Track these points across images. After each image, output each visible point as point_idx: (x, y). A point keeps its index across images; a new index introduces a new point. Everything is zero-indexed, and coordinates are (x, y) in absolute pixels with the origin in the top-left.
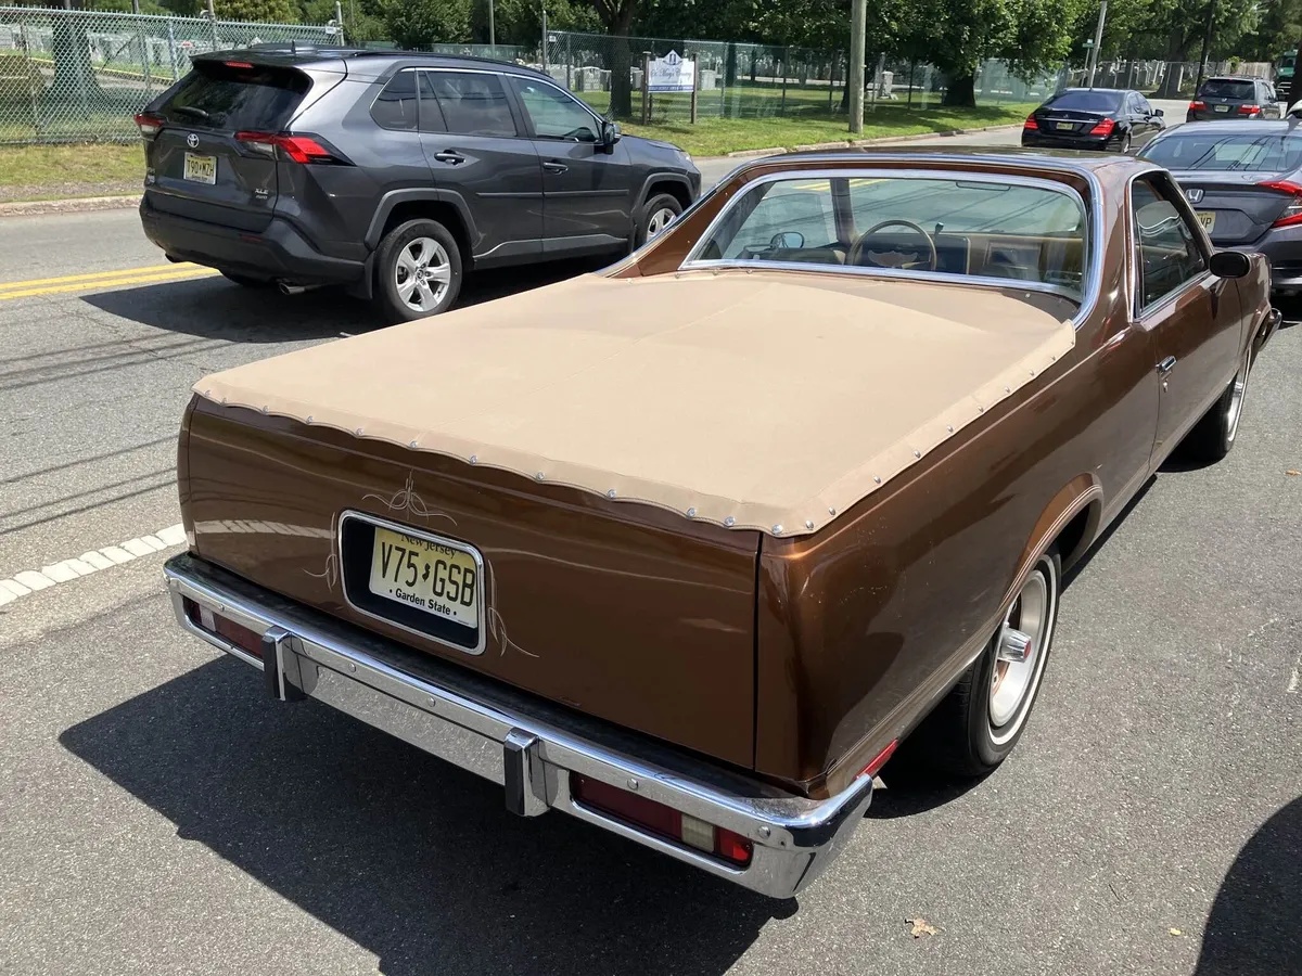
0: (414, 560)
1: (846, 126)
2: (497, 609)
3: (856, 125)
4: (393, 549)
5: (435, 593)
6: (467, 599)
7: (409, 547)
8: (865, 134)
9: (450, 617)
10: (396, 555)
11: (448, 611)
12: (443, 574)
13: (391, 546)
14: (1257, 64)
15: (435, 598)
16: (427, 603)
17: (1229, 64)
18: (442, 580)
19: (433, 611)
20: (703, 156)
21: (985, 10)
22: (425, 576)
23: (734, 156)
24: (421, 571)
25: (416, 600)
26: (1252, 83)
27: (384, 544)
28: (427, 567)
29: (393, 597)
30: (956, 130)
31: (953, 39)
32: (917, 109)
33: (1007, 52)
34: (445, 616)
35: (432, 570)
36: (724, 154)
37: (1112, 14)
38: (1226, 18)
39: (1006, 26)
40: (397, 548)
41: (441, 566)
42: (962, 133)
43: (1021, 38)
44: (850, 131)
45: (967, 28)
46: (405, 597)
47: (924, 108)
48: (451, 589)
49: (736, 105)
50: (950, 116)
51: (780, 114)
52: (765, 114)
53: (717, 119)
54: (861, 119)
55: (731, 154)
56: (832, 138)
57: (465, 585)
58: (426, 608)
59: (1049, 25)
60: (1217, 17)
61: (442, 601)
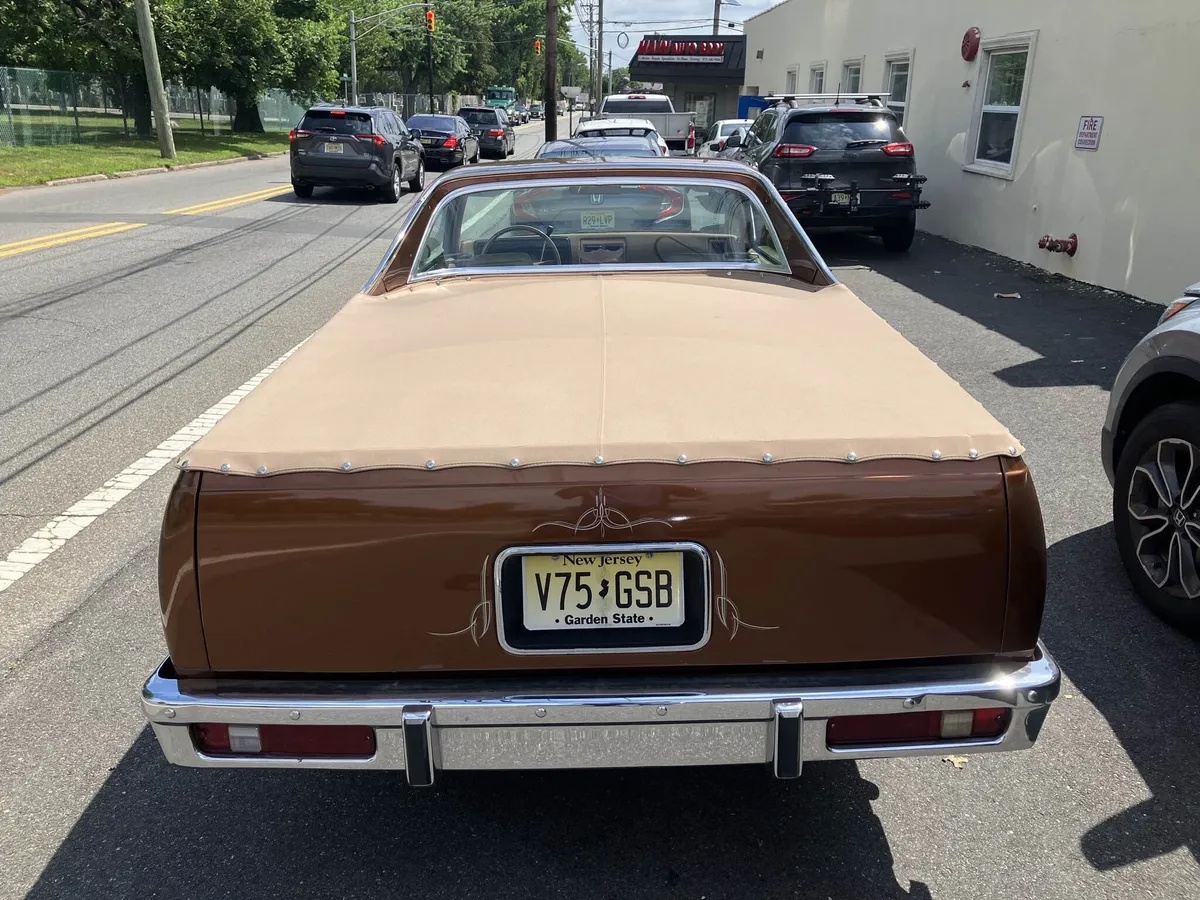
0: (583, 580)
1: (158, 152)
2: (729, 595)
3: (169, 151)
4: (553, 576)
5: (620, 605)
6: (664, 599)
7: (573, 569)
8: (180, 160)
9: (647, 624)
10: (557, 585)
11: (641, 619)
12: (625, 583)
13: (549, 575)
14: (469, 96)
15: (621, 611)
16: (611, 619)
17: (450, 97)
18: (628, 591)
19: (621, 625)
20: (17, 186)
21: (264, 43)
22: (603, 593)
23: (54, 185)
24: (596, 588)
25: (596, 620)
26: (493, 111)
27: (537, 576)
28: (605, 583)
29: (563, 626)
30: (260, 154)
31: (242, 68)
32: (210, 135)
33: (287, 85)
34: (638, 625)
35: (612, 586)
36: (41, 183)
37: (360, 54)
38: (442, 59)
39: (282, 61)
40: (558, 575)
41: (623, 578)
42: (266, 156)
43: (297, 70)
44: (163, 157)
45: (253, 59)
46: (579, 621)
47: (217, 134)
48: (643, 597)
49: (27, 133)
50: (247, 141)
51: (77, 141)
52: (62, 140)
53: (10, 146)
54: (173, 146)
55: (50, 183)
56: (148, 163)
57: (659, 587)
58: (611, 624)
59: (319, 60)
60: (435, 58)
61: (634, 610)
